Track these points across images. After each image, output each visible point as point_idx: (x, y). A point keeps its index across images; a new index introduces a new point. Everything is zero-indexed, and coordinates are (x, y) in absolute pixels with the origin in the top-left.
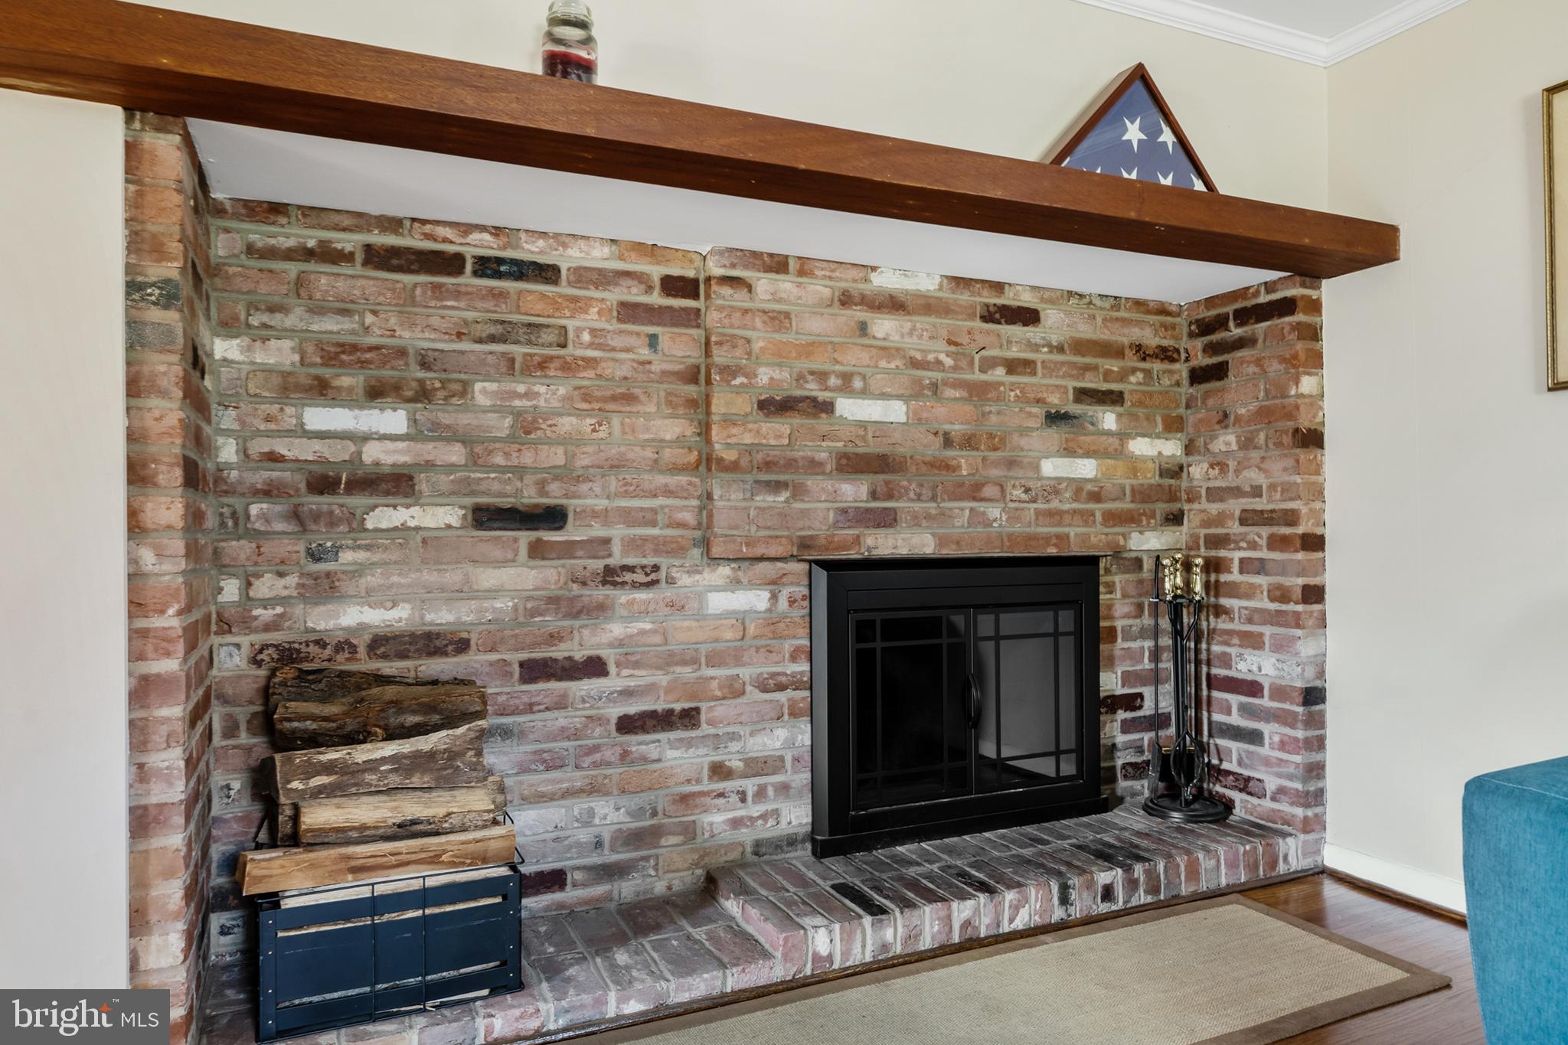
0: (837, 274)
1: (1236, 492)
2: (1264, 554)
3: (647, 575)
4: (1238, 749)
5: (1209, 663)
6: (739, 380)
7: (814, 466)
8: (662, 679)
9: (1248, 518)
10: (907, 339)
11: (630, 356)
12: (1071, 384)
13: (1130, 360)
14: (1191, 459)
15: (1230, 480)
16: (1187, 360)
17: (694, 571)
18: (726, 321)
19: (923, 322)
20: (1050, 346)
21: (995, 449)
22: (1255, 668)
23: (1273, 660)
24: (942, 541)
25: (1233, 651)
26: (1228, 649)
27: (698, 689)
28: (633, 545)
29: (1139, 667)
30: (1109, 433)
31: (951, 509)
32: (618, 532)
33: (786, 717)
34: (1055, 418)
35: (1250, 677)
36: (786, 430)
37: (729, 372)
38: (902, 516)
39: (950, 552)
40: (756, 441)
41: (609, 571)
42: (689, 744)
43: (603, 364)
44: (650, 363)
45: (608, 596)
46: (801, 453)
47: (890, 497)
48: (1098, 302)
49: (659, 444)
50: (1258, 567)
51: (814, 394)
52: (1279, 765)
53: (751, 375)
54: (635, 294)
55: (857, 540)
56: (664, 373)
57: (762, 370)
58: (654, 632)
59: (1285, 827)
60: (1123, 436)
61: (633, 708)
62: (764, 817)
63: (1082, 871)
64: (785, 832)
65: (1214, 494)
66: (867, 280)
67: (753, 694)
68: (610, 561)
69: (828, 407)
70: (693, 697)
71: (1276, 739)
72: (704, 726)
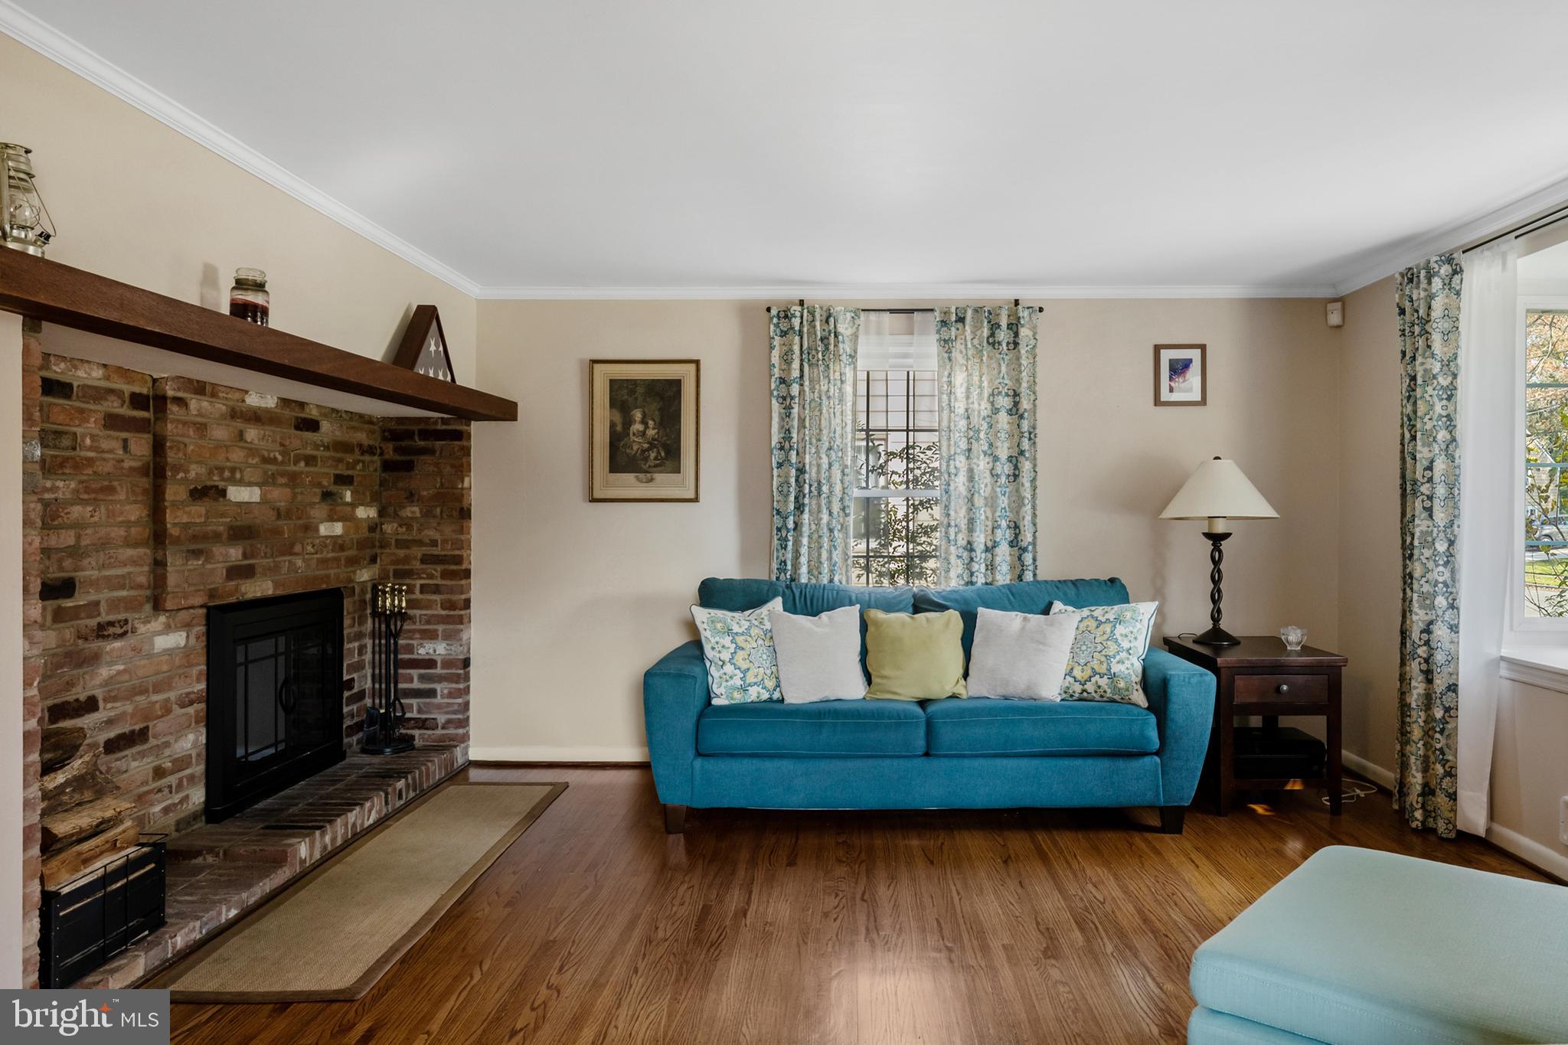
0: (230, 396)
1: (420, 543)
2: (439, 581)
3: (122, 627)
4: (418, 704)
5: (396, 653)
6: (181, 475)
7: (216, 537)
8: (129, 708)
9: (426, 560)
10: (262, 443)
11: (112, 456)
12: (333, 471)
13: (357, 455)
14: (382, 520)
15: (415, 534)
16: (381, 454)
17: (147, 621)
18: (175, 431)
19: (269, 430)
20: (323, 446)
21: (300, 518)
22: (431, 651)
23: (445, 645)
24: (276, 585)
25: (415, 642)
26: (411, 642)
27: (148, 715)
28: (114, 604)
29: (353, 661)
30: (348, 504)
31: (280, 562)
32: (104, 595)
33: (193, 724)
34: (327, 495)
35: (427, 657)
36: (203, 510)
37: (177, 469)
38: (259, 570)
39: (280, 592)
40: (189, 521)
41: (101, 627)
42: (142, 755)
43: (97, 463)
44: (123, 461)
45: (99, 647)
46: (210, 528)
47: (253, 556)
48: (344, 415)
49: (128, 524)
50: (437, 589)
51: (216, 483)
52: (448, 707)
53: (187, 471)
54: (114, 406)
55: (237, 589)
56: (131, 468)
57: (193, 466)
58: (125, 671)
59: (452, 742)
60: (354, 505)
61: (112, 734)
62: (181, 802)
63: (389, 785)
64: (192, 811)
65: (401, 544)
66: (243, 401)
67: (177, 711)
68: (99, 619)
69: (223, 493)
70: (147, 718)
71: (446, 691)
72: (151, 739)
